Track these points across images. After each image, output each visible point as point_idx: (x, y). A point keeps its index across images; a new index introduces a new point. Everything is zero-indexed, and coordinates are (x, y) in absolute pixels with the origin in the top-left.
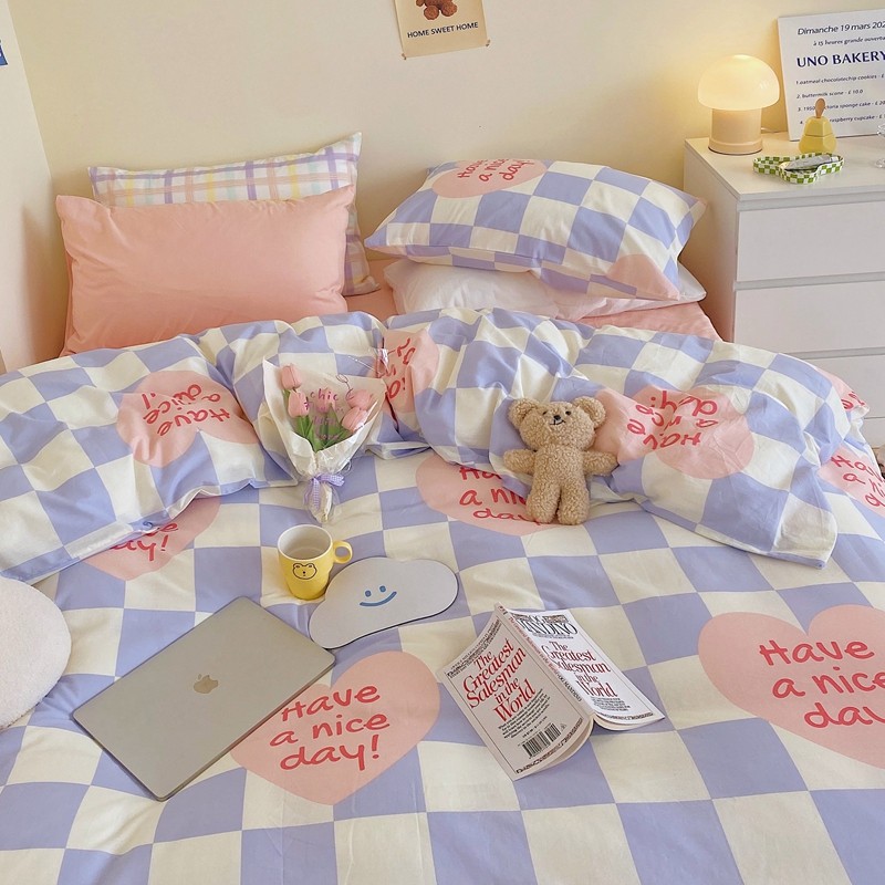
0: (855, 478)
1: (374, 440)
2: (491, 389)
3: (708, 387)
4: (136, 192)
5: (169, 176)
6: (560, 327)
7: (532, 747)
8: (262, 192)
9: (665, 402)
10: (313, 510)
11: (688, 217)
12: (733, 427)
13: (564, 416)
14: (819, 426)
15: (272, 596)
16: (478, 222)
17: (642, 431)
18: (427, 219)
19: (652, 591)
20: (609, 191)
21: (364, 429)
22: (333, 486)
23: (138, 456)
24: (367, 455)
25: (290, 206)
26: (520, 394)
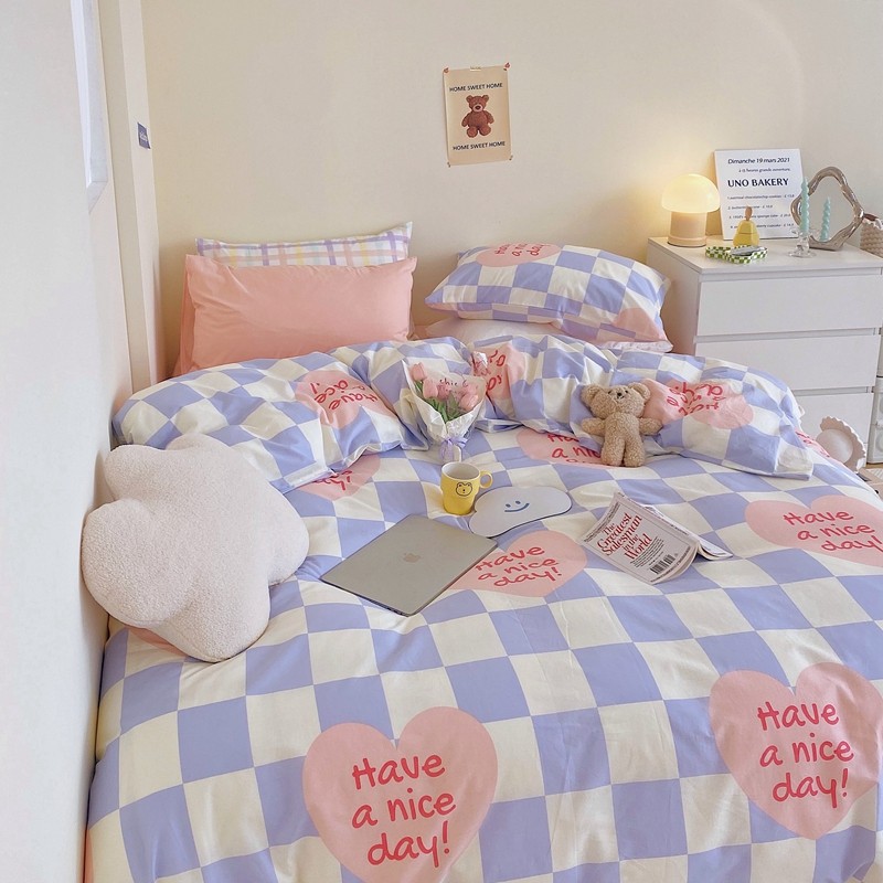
1: (482, 417)
2: (568, 378)
3: (713, 380)
4: (239, 258)
5: (264, 248)
7: (657, 569)
8: (341, 261)
9: (685, 389)
12: (736, 400)
13: (624, 393)
15: (435, 512)
16: (516, 285)
17: (677, 404)
18: (474, 283)
19: (705, 493)
20: (609, 264)
21: (475, 409)
23: (323, 422)
24: (477, 429)
26: (588, 382)
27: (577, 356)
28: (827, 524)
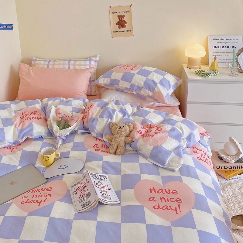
0: (197, 152)
1: (76, 129)
2: (107, 119)
4: (40, 64)
5: (49, 61)
6: (132, 106)
7: (83, 206)
8: (71, 67)
9: (151, 127)
11: (176, 83)
12: (164, 134)
13: (122, 127)
14: (189, 138)
15: (38, 165)
16: (122, 79)
17: (141, 133)
18: (110, 78)
19: (130, 172)
20: (155, 74)
22: (63, 139)
23: (15, 126)
24: (74, 133)
25: (76, 71)
27: (114, 111)
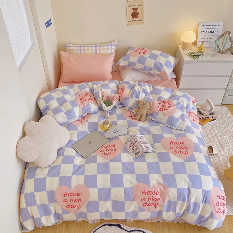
0: (191, 116)
1: (116, 105)
2: (135, 98)
3: (171, 100)
4: (74, 50)
5: (80, 47)
6: (149, 86)
7: (136, 154)
9: (164, 102)
10: (106, 116)
11: (175, 63)
12: (173, 107)
13: (145, 104)
14: (187, 107)
15: (100, 130)
16: (137, 62)
17: (159, 108)
18: (128, 60)
19: (156, 133)
21: (115, 103)
22: (109, 113)
23: (79, 106)
24: (115, 107)
25: (103, 56)
26: (140, 99)
27: (139, 92)
28: (178, 146)
